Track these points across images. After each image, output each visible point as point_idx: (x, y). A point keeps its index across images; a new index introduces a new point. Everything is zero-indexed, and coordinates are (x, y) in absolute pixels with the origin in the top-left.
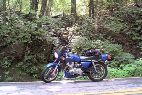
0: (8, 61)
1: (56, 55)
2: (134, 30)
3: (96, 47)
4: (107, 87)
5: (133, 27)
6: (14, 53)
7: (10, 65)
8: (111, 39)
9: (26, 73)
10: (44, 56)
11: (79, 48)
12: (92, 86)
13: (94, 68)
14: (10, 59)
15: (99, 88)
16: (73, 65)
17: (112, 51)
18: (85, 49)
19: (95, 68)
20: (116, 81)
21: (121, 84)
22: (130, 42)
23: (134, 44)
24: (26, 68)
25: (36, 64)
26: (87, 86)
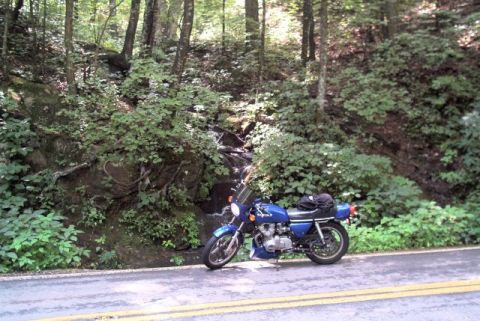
0: (98, 209)
1: (236, 210)
2: (428, 104)
3: (321, 163)
4: (347, 281)
5: (425, 95)
6: (111, 185)
7: (104, 218)
8: (364, 134)
9: (145, 236)
10: (186, 190)
11: (278, 166)
12: (316, 279)
13: (319, 236)
14: (100, 201)
15: (332, 282)
16: (272, 230)
17: (363, 176)
18: (292, 169)
19: (322, 237)
20: (369, 264)
21: (377, 273)
22: (415, 138)
23: (427, 145)
24: (145, 224)
25: (166, 213)
26: (306, 276)
